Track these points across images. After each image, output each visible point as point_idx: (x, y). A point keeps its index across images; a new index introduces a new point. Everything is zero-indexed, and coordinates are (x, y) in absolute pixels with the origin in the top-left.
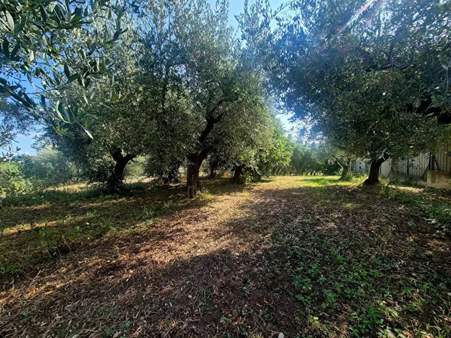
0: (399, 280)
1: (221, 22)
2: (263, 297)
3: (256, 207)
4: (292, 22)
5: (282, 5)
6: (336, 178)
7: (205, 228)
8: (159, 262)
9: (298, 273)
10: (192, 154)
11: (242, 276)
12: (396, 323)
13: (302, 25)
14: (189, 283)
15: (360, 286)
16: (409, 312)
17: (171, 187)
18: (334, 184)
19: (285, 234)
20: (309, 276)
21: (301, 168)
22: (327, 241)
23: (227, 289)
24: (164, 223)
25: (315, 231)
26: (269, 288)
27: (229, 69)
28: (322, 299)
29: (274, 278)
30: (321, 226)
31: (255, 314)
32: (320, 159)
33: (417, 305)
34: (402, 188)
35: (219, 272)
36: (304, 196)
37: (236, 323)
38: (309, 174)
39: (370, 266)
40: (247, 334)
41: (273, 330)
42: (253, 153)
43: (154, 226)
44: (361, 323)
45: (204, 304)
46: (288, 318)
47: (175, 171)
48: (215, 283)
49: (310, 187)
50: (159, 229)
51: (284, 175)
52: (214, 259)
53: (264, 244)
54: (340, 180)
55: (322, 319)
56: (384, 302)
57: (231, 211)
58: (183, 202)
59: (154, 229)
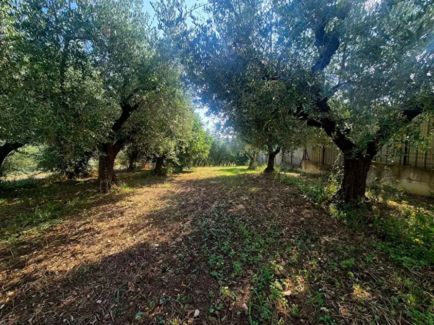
0: (284, 242)
1: (136, 5)
2: (181, 281)
3: (178, 197)
4: (206, 23)
5: (196, 4)
6: (246, 167)
7: (121, 223)
8: (57, 273)
9: (213, 252)
10: (103, 144)
11: (161, 265)
12: (282, 275)
13: (214, 29)
14: (98, 288)
15: (260, 252)
16: (290, 264)
17: (79, 182)
18: (244, 173)
19: (203, 218)
20: (222, 252)
21: (218, 159)
22: (237, 220)
23: (145, 282)
24: (66, 225)
25: (228, 213)
26: (187, 272)
27: (146, 57)
28: (232, 270)
29: (192, 261)
30: (233, 209)
31: (173, 299)
32: (233, 151)
33: (294, 258)
34: (288, 174)
35: (136, 267)
36: (220, 184)
37: (153, 314)
38: (225, 165)
39: (267, 236)
40: (164, 321)
41: (190, 309)
42: (172, 144)
43: (51, 230)
44: (259, 282)
45: (116, 305)
46: (204, 295)
47: (84, 163)
48: (131, 279)
49: (225, 176)
50: (59, 232)
51: (204, 166)
52: (130, 255)
53: (184, 231)
54: (249, 169)
55: (231, 287)
56: (275, 261)
57: (152, 203)
58: (94, 199)
59: (51, 234)
